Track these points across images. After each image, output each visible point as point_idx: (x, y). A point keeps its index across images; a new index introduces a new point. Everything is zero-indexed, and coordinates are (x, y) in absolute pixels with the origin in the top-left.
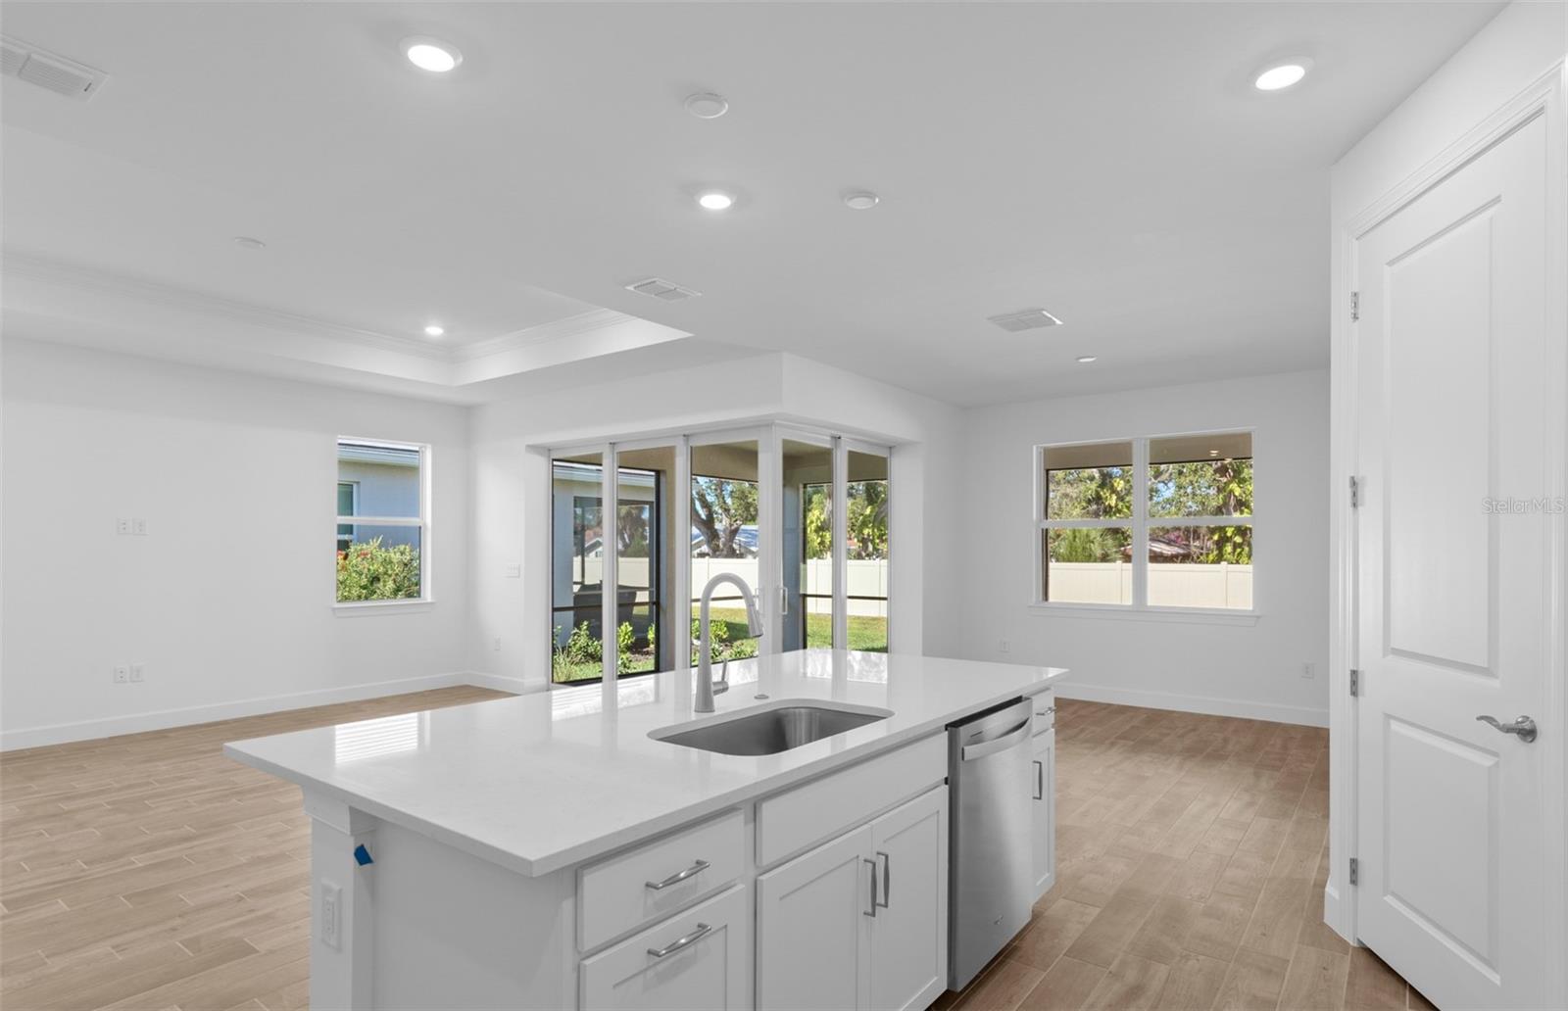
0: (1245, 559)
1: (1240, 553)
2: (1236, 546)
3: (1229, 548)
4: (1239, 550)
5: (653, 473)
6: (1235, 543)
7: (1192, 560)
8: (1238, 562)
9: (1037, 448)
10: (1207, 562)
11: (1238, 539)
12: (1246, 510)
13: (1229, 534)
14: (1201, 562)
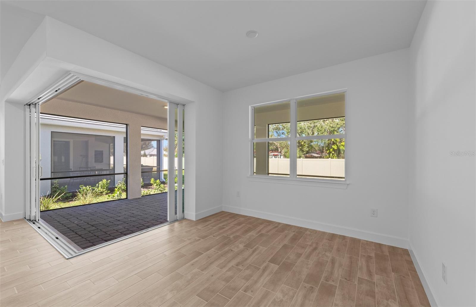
0: (335, 157)
1: (334, 156)
2: (333, 154)
3: (331, 155)
4: (333, 155)
5: (125, 125)
6: (332, 153)
7: (322, 158)
8: (333, 158)
9: (251, 107)
10: (326, 158)
11: (333, 152)
12: (335, 145)
13: (331, 151)
14: (324, 158)
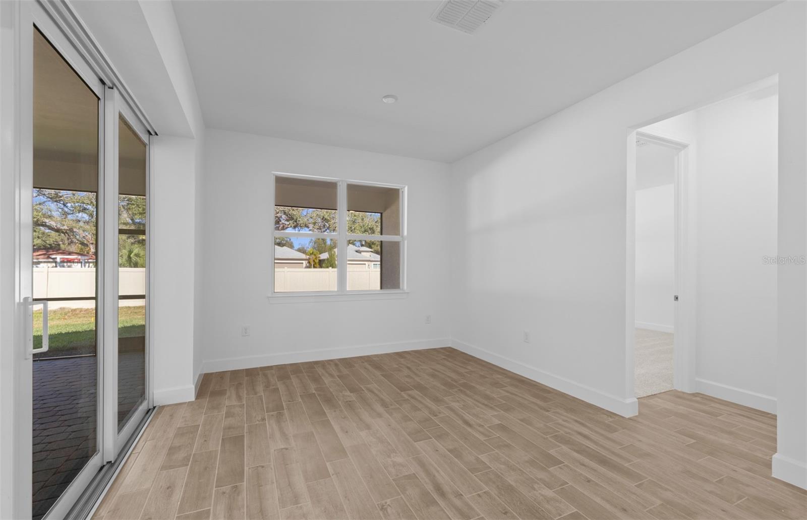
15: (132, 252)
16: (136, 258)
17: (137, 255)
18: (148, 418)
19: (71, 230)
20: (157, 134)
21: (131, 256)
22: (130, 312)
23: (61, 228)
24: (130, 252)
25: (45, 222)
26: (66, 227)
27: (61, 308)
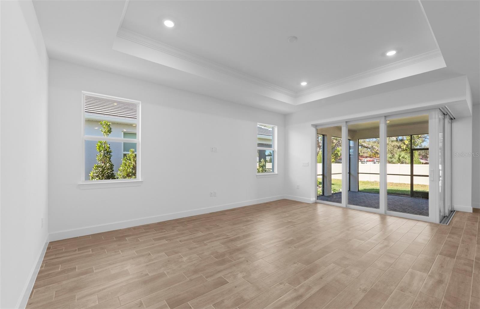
15: (401, 156)
16: (402, 159)
17: (403, 157)
18: (453, 214)
19: (372, 147)
20: (454, 119)
21: (400, 158)
22: (405, 186)
23: (369, 146)
24: (400, 156)
25: (363, 145)
26: (370, 146)
27: (375, 181)
